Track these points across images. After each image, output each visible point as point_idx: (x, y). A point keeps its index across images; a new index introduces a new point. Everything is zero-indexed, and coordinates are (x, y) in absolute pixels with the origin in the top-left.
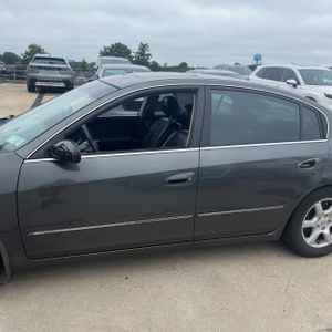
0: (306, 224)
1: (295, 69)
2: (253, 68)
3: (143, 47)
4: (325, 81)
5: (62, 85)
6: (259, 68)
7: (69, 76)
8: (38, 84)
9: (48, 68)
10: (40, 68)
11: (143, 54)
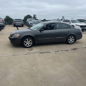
0: (69, 40)
1: (70, 20)
2: (62, 20)
3: (35, 16)
4: (76, 22)
5: (21, 25)
6: (63, 20)
7: (22, 23)
8: (16, 25)
11: (35, 17)
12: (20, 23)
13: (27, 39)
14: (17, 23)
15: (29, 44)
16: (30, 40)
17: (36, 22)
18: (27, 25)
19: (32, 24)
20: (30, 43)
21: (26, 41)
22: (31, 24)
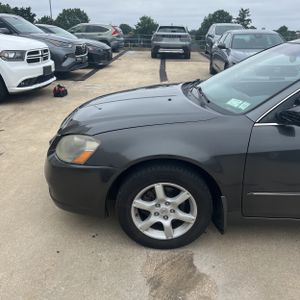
3: (244, 13)
5: (181, 51)
7: (188, 43)
8: (161, 51)
9: (170, 36)
10: (164, 36)
11: (243, 20)
12: (177, 42)
13: (159, 188)
14: (164, 42)
15: (167, 223)
16: (185, 195)
17: (247, 38)
18: (207, 53)
19: (228, 51)
20: (181, 215)
21: (150, 196)
22: (222, 47)
